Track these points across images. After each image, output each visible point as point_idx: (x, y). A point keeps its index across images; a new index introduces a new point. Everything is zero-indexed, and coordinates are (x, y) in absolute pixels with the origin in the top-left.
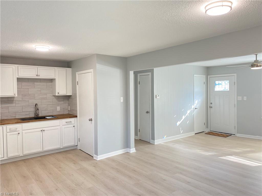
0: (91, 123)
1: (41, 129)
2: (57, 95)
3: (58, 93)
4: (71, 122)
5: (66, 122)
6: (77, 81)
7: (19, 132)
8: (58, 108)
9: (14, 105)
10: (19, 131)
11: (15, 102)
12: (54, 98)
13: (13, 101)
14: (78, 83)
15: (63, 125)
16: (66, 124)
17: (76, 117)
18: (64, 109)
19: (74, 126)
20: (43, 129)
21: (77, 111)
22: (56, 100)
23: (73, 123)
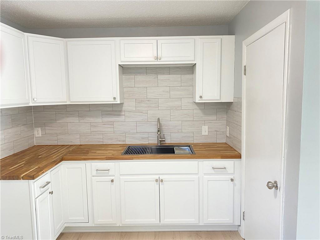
0: (276, 195)
1: (157, 177)
2: (197, 101)
3: (201, 97)
4: (225, 168)
5: (213, 168)
6: (244, 64)
7: (112, 178)
8: (205, 130)
9: (122, 118)
10: (114, 176)
11: (123, 113)
12: (196, 107)
13: (121, 111)
14: (245, 70)
15: (204, 174)
16: (213, 171)
17: (239, 156)
18: (216, 131)
19: (232, 180)
20: (162, 177)
21: (240, 142)
22: (199, 111)
23: (230, 170)
